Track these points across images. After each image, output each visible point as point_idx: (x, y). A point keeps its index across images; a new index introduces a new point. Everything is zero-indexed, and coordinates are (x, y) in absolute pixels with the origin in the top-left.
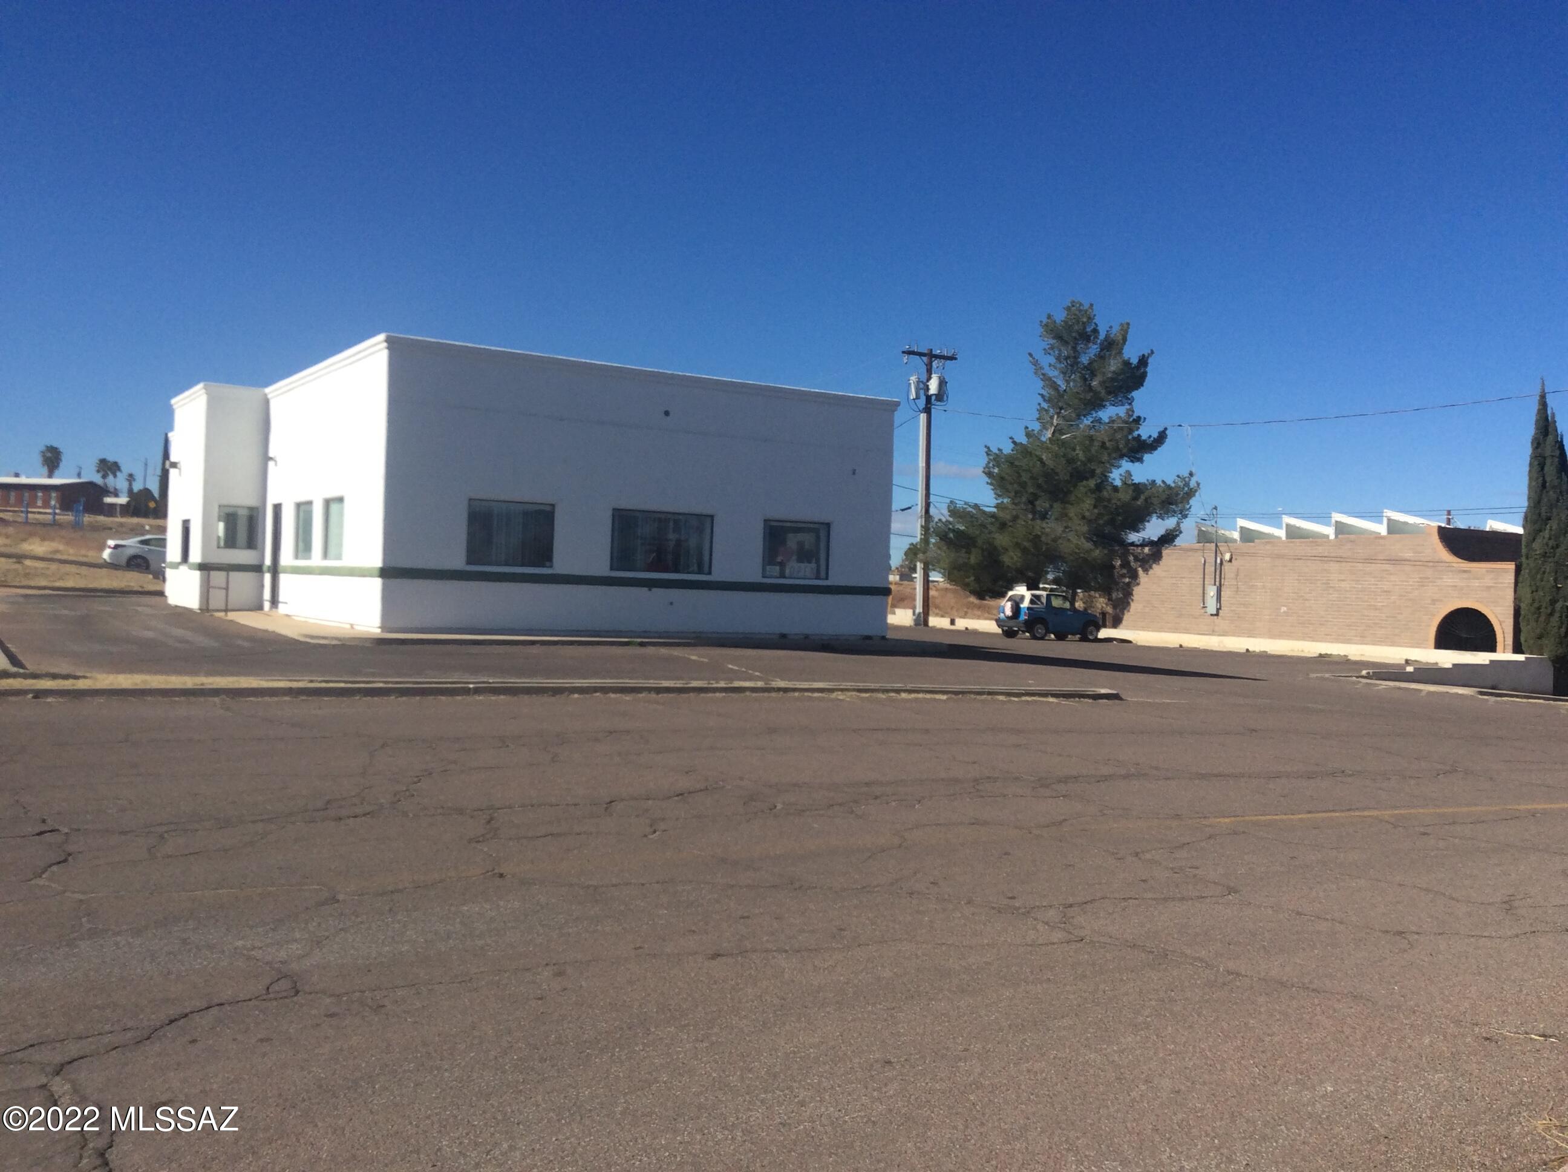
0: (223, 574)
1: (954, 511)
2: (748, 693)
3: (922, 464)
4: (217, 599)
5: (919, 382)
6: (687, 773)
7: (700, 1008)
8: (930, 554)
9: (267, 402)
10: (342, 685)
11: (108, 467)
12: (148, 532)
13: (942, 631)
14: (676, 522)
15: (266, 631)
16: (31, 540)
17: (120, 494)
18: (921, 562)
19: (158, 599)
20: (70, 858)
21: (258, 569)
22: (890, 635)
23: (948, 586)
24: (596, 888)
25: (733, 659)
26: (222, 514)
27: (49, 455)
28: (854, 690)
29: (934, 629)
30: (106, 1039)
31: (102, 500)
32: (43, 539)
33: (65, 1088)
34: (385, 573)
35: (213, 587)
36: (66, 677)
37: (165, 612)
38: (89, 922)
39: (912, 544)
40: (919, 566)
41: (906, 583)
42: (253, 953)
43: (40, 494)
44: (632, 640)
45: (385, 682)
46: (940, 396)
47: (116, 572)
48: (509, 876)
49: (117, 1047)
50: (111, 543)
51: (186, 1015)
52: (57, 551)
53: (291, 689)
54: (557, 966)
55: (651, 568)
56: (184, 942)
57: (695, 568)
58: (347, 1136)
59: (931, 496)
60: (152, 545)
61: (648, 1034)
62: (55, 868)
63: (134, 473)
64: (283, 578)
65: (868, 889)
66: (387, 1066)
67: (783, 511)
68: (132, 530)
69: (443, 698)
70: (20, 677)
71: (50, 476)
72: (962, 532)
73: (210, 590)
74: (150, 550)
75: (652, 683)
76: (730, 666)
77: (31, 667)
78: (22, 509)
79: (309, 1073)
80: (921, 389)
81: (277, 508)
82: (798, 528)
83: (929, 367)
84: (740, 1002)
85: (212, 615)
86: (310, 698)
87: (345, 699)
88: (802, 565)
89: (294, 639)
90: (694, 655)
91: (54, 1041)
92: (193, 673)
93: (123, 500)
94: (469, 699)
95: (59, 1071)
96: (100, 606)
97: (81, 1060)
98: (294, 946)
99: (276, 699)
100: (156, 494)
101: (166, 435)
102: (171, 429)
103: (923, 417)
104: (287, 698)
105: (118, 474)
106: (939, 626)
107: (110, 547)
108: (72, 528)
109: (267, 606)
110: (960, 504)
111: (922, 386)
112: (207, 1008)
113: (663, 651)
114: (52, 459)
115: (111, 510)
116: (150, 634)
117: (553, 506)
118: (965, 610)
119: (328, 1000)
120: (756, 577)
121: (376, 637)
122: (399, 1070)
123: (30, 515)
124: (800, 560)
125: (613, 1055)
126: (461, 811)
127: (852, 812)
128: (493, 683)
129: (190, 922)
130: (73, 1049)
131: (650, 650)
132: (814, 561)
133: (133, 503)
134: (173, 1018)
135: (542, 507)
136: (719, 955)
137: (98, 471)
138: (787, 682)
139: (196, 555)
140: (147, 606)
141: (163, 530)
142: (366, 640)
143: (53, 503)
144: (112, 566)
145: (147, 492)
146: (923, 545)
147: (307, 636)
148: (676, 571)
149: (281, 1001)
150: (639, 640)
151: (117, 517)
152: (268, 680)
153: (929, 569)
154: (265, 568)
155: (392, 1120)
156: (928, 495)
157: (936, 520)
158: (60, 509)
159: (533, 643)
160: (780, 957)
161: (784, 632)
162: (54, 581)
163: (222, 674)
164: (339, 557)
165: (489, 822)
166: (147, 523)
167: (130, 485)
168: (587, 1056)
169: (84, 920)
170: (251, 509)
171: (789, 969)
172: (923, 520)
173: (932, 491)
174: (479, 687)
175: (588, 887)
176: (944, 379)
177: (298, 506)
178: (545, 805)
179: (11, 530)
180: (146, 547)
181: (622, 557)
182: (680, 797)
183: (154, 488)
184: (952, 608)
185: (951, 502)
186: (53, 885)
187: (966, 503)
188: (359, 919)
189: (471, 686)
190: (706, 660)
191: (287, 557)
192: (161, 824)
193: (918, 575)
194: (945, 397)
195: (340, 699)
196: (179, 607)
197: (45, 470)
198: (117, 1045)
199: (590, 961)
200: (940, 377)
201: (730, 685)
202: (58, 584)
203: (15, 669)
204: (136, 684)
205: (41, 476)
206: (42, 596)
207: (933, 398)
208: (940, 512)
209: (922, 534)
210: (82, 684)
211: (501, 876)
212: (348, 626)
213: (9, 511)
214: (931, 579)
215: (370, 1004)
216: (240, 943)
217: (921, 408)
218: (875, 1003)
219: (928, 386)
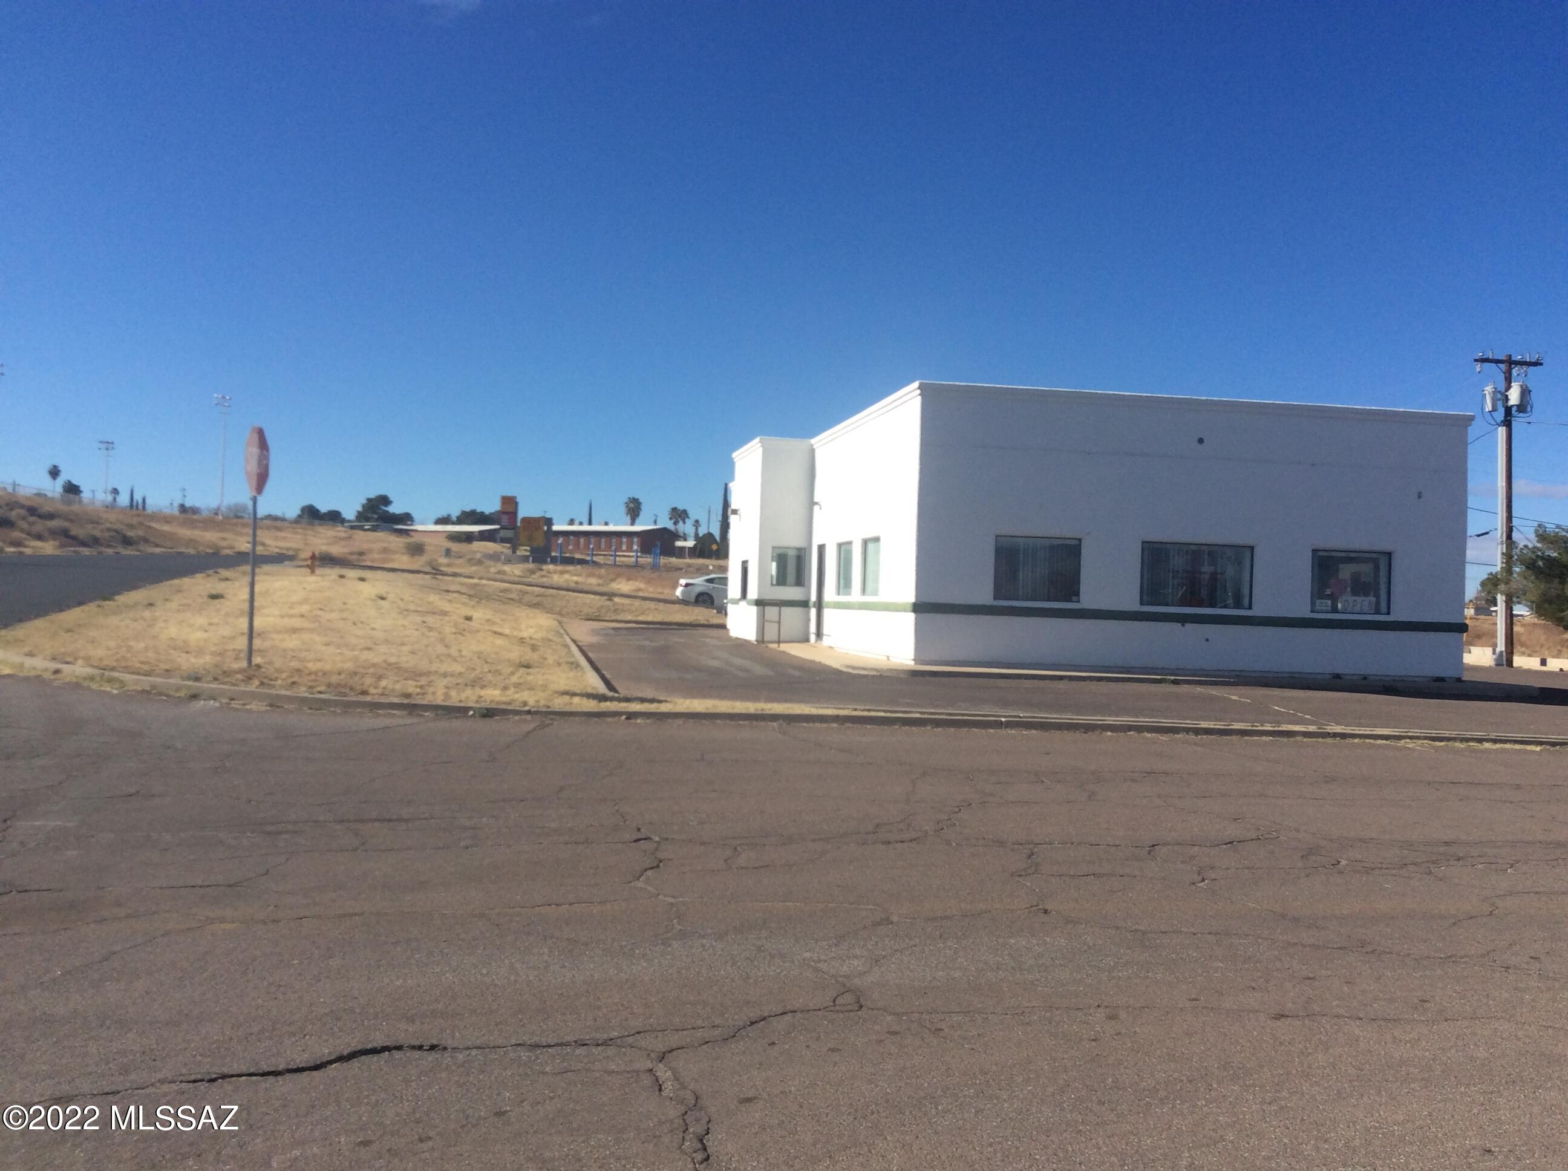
0: (775, 609)
1: (1542, 536)
2: (1299, 738)
3: (1501, 483)
4: (771, 633)
5: (1496, 391)
6: (1235, 820)
7: (1266, 1070)
8: (1514, 585)
9: (812, 452)
10: (882, 714)
11: (679, 515)
12: (712, 572)
13: (1529, 672)
14: (1210, 554)
15: (813, 662)
16: (618, 580)
17: (688, 538)
18: (1502, 594)
19: (721, 631)
20: (661, 865)
21: (805, 604)
22: (1466, 677)
23: (1536, 620)
24: (1144, 933)
25: (1279, 700)
26: (775, 554)
27: (632, 505)
28: (1426, 738)
29: (1519, 669)
30: (699, 1034)
31: (674, 544)
32: (629, 579)
33: (667, 1074)
34: (918, 608)
35: (767, 621)
36: (652, 701)
37: (728, 643)
38: (679, 923)
39: (1491, 574)
40: (1500, 599)
41: (1482, 617)
42: (819, 965)
43: (625, 540)
44: (1165, 677)
45: (921, 713)
46: (1522, 408)
47: (686, 607)
48: (1054, 913)
49: (707, 1042)
50: (683, 582)
51: (764, 1019)
52: (639, 590)
53: (838, 716)
54: (1108, 1009)
55: (1182, 603)
56: (759, 949)
57: (1230, 601)
58: (915, 1152)
59: (1514, 519)
60: (716, 584)
61: (1210, 1090)
62: (649, 873)
63: (700, 520)
64: (827, 613)
65: (1454, 959)
66: (948, 1089)
67: (1337, 540)
68: (698, 570)
69: (976, 730)
70: (616, 700)
71: (632, 524)
72: (1554, 559)
73: (766, 623)
74: (714, 588)
75: (1189, 723)
76: (1276, 708)
77: (623, 692)
78: (611, 553)
79: (877, 1086)
80: (1498, 400)
81: (821, 549)
82: (1351, 557)
83: (1507, 375)
84: (1310, 1067)
85: (767, 647)
86: (855, 726)
87: (886, 727)
88: (1359, 599)
89: (838, 670)
90: (1234, 695)
91: (655, 1030)
92: (756, 699)
93: (690, 543)
94: (1003, 732)
95: (662, 1058)
96: (675, 638)
97: (679, 1051)
98: (856, 962)
99: (825, 725)
100: (718, 538)
101: (726, 485)
102: (732, 479)
103: (1502, 431)
104: (835, 725)
105: (687, 520)
106: (1525, 667)
107: (681, 585)
108: (652, 569)
109: (813, 638)
110: (1550, 528)
111: (1499, 396)
112: (782, 1014)
113: (1199, 689)
114: (634, 509)
115: (681, 552)
116: (715, 663)
117: (1080, 540)
118: (1559, 648)
119: (889, 1018)
120: (1305, 612)
121: (910, 668)
122: (960, 1095)
123: (617, 558)
124: (1355, 593)
125: (1174, 1106)
126: (1002, 844)
127: (1430, 873)
128: (1024, 717)
129: (763, 931)
130: (674, 1040)
131: (1185, 689)
132: (1372, 593)
133: (699, 546)
134: (753, 1020)
135: (1067, 542)
136: (1283, 1016)
137: (671, 519)
138: (1343, 727)
139: (753, 593)
140: (712, 637)
141: (724, 569)
142: (904, 671)
143: (635, 547)
144: (684, 602)
145: (710, 535)
146: (1504, 574)
147: (848, 667)
148: (1212, 605)
149: (847, 1014)
150: (1172, 678)
151: (685, 558)
152: (817, 708)
153: (1513, 602)
154: (811, 604)
155: (957, 1144)
156: (1510, 518)
157: (1521, 546)
158: (641, 552)
159: (1061, 678)
160: (1352, 1023)
161: (1337, 671)
162: (637, 616)
163: (778, 701)
164: (875, 593)
165: (1030, 857)
166: (711, 563)
167: (697, 529)
168: (1146, 1105)
169: (675, 921)
170: (799, 550)
171: (1364, 1038)
172: (1504, 546)
173: (1514, 514)
174: (1011, 721)
175: (1137, 931)
176: (1527, 386)
177: (840, 545)
178: (1085, 844)
179: (603, 571)
180: (711, 585)
181: (1151, 591)
182: (1230, 845)
183: (717, 533)
184: (1542, 646)
185: (1539, 526)
186: (649, 888)
187: (1558, 527)
188: (913, 943)
189: (1003, 719)
190: (1249, 701)
191: (830, 593)
192: (734, 838)
193: (1500, 608)
194: (1529, 409)
195: (882, 727)
196: (739, 639)
197: (628, 519)
198: (707, 1040)
199: (1143, 1007)
200: (1521, 386)
201: (1277, 729)
202: (641, 618)
203: (611, 694)
204: (708, 709)
205: (626, 524)
206: (627, 628)
207: (1514, 409)
208: (1526, 537)
209: (1503, 563)
210: (664, 708)
211: (1046, 912)
212: (886, 658)
213: (601, 555)
214: (1514, 612)
215: (928, 1026)
216: (807, 955)
217: (1499, 421)
218: (1469, 1085)
219: (1507, 396)
